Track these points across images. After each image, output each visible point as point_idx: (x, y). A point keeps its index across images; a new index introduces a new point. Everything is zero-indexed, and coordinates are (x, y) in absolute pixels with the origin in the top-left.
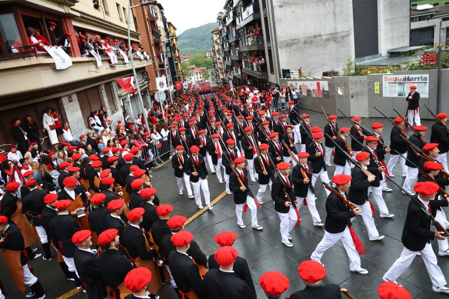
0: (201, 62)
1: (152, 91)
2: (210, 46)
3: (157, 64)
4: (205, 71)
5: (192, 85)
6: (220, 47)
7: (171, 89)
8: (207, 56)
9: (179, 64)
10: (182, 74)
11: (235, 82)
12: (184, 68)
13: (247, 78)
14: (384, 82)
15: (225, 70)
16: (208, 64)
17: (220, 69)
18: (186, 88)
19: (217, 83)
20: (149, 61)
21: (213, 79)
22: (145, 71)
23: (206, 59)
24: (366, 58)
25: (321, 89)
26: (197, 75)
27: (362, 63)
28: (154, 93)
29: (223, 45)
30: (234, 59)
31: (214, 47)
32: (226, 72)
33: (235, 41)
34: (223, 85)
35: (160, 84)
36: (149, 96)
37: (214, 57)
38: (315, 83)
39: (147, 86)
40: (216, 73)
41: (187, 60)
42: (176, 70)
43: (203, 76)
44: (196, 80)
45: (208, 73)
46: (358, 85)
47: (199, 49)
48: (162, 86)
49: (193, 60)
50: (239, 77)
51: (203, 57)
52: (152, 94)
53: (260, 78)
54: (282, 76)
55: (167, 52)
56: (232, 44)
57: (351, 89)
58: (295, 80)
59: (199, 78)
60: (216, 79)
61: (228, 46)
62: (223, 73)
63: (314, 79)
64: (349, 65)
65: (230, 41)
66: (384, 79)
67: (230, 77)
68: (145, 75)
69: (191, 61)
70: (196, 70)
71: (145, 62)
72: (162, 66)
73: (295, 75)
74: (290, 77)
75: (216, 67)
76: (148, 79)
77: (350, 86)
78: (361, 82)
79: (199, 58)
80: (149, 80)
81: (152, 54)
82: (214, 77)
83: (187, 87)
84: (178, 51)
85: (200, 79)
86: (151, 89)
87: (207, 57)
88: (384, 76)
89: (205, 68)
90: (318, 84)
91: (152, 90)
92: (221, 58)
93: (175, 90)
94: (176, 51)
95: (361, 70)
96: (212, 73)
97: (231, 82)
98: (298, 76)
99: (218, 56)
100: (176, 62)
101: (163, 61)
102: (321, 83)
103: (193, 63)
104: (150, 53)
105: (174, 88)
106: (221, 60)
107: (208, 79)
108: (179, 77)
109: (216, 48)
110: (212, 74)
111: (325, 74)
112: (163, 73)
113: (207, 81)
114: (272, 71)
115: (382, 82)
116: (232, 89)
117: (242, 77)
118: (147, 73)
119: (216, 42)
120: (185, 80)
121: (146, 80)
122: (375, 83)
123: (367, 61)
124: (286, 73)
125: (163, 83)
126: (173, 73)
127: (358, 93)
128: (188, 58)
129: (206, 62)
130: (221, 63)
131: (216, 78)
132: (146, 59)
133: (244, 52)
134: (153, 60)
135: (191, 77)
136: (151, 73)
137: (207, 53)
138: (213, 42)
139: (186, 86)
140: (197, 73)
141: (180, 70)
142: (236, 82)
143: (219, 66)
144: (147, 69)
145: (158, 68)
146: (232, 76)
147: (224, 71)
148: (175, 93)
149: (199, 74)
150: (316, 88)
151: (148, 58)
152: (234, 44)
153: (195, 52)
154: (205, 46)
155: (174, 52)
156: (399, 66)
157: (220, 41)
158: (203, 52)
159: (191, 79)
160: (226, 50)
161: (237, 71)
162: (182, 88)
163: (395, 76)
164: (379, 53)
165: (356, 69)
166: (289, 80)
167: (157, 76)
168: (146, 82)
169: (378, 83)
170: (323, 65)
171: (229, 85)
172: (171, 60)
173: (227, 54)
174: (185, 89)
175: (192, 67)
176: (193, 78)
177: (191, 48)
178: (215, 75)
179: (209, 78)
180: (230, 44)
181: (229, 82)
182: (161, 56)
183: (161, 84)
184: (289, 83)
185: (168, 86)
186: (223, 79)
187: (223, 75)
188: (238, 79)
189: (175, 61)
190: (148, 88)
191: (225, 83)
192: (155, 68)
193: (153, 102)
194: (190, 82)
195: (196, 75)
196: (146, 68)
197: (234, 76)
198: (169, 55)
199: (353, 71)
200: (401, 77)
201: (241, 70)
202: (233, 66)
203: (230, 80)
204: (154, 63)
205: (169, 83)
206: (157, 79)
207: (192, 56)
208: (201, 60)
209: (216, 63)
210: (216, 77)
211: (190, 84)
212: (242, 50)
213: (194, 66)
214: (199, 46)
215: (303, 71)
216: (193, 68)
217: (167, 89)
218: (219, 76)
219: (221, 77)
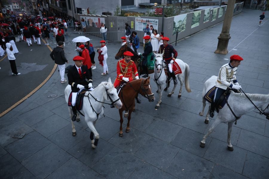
14: (136, 22)
21: (27, 9)
24: (127, 6)
25: (101, 23)
27: (125, 9)
38: (97, 18)
46: (122, 22)
50: (47, 9)
53: (62, 12)
54: (76, 12)
57: (118, 24)
58: (85, 15)
62: (35, 6)
63: (97, 16)
64: (118, 9)
66: (136, 20)
67: (40, 9)
73: (85, 12)
74: (82, 14)
77: (118, 22)
78: (124, 20)
82: (29, 8)
85: (17, 8)
88: (136, 18)
90: (99, 19)
95: (124, 13)
96: (27, 4)
98: (87, 13)
102: (101, 19)
111: (104, 14)
114: (70, 8)
115: (135, 22)
117: (49, 10)
120: (4, 7)
122: (131, 22)
123: (128, 8)
124: (79, 10)
127: (122, 27)
146: (42, 8)
150: (98, 22)
156: (144, 14)
159: (9, 6)
161: (45, 6)
163: (142, 19)
164: (135, 4)
165: (121, 13)
166: (81, 15)
169: (133, 22)
170: (102, 8)
179: (25, 8)
184: (81, 17)
187: (35, 7)
197: (43, 9)
199: (120, 14)
200: (145, 19)
215: (90, 10)
219: (34, 8)
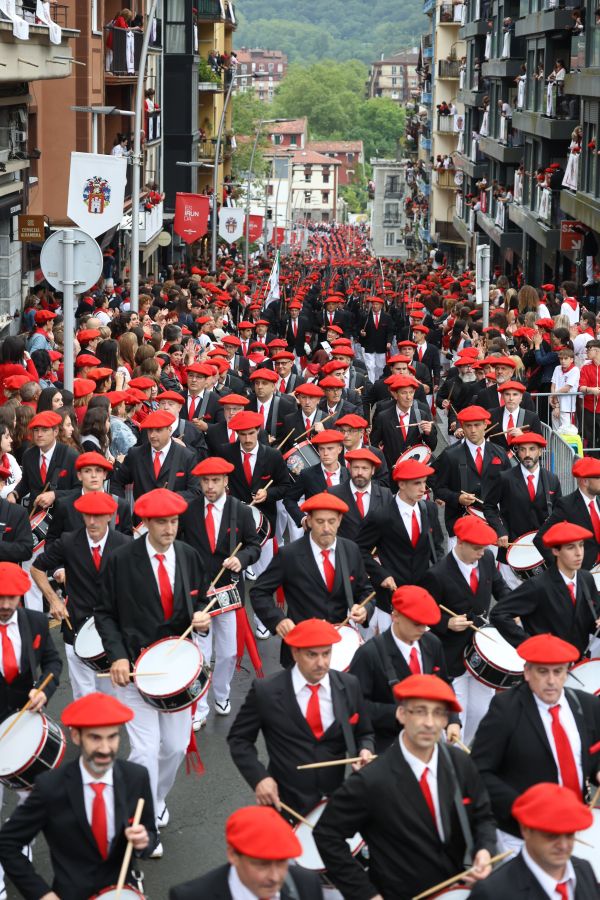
0: (342, 113)
1: (38, 220)
2: (413, 31)
3: (96, 80)
4: (357, 167)
5: (270, 225)
6: (462, 51)
7: (148, 227)
8: (384, 82)
9: (218, 99)
10: (226, 160)
11: (509, 255)
12: (246, 128)
13: (577, 246)
15: (465, 177)
16: (380, 128)
17: (441, 171)
18: (232, 237)
19: (410, 242)
20: (55, 52)
22: (24, 106)
23: (374, 101)
26: (308, 175)
28: (47, 233)
29: (480, 40)
30: (523, 125)
31: (428, 42)
32: (472, 192)
33: (548, 34)
34: (439, 258)
35: (90, 188)
36: (17, 246)
37: (417, 99)
39: (18, 186)
40: (413, 186)
41: (271, 84)
42: (195, 132)
43: (341, 190)
44: (299, 201)
45: (369, 174)
47: (345, 35)
48: (96, 204)
49: (303, 90)
51: (361, 82)
52: (35, 234)
55: (164, 24)
56: (532, 46)
59: (317, 196)
60: (405, 221)
61: (506, 52)
65: (522, 29)
68: (21, 127)
69: (288, 93)
70: (310, 149)
71: (33, 53)
72: (120, 93)
75: (422, 155)
76: (29, 152)
79: (336, 87)
80: (34, 156)
81: (82, 21)
83: (238, 233)
84: (229, 31)
86: (35, 209)
87: (379, 91)
89: (359, 146)
91: (39, 213)
92: (459, 111)
93: (166, 239)
94: (219, 28)
97: (482, 253)
99: (440, 96)
100: (206, 86)
101: (131, 66)
103: (299, 105)
104: (72, 11)
105: (167, 226)
106: (456, 122)
107: (364, 206)
108: (206, 173)
109: (442, 51)
110: (393, 189)
112: (118, 134)
113: (354, 220)
116: (481, 296)
118: (32, 117)
119: (447, 17)
121: (20, 156)
125: (105, 189)
126: (178, 144)
128: (276, 76)
129: (373, 115)
130: (450, 138)
131: (410, 215)
132: (40, 38)
133: (589, 99)
134: (81, 53)
135: (274, 182)
136: (53, 118)
137: (387, 70)
138: (431, 14)
139: (231, 224)
140: (309, 166)
141: (217, 131)
142: (516, 258)
143: (439, 148)
144: (36, 97)
145: (97, 104)
147: (458, 181)
148: (163, 253)
149: (317, 176)
151: (56, 35)
152: (543, 44)
153: (321, 48)
154: (382, 27)
155: (207, 32)
157: (470, 16)
158: (366, 59)
160: (494, 69)
162: (209, 236)
167: (83, 146)
168: (15, 167)
171: (472, 266)
172: (177, 70)
173: (493, 92)
174: (222, 242)
175: (286, 127)
176: (281, 187)
177: (303, 27)
178: (408, 193)
180: (518, 45)
181: (472, 250)
182: (130, 41)
183: (97, 192)
185: (128, 210)
186: (445, 228)
188: (532, 242)
189: (202, 79)
190: (20, 198)
191: (451, 249)
192: (82, 98)
193: (31, 282)
194: (258, 210)
195: (300, 175)
196: (35, 91)
198: (176, 43)
201: (555, 199)
202: (516, 166)
203: (484, 238)
204: (81, 73)
205: (137, 194)
206: (77, 157)
207: (300, 72)
208: (346, 102)
209: (427, 131)
210: (409, 205)
211: (256, 219)
212: (579, 88)
213: (300, 125)
214: (348, 24)
216: (294, 138)
217: (125, 222)
218: (425, 204)
